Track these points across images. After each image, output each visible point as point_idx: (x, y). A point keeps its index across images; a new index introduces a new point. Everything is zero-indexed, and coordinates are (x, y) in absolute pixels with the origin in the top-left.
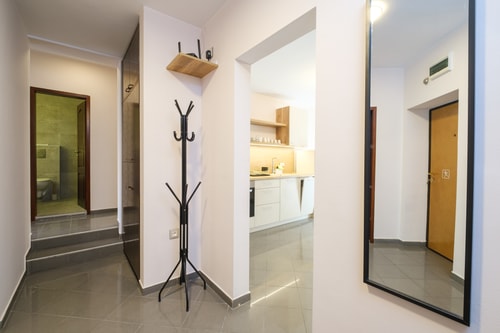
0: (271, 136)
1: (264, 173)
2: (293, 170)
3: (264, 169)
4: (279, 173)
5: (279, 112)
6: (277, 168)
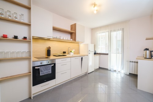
0: (67, 37)
1: (64, 54)
2: (79, 53)
3: (64, 52)
4: (72, 54)
5: (72, 26)
6: (71, 52)
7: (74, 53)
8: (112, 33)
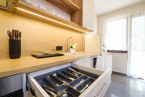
2: (83, 49)
3: (59, 48)
4: (73, 52)
6: (72, 47)
7: (77, 51)
8: (133, 19)
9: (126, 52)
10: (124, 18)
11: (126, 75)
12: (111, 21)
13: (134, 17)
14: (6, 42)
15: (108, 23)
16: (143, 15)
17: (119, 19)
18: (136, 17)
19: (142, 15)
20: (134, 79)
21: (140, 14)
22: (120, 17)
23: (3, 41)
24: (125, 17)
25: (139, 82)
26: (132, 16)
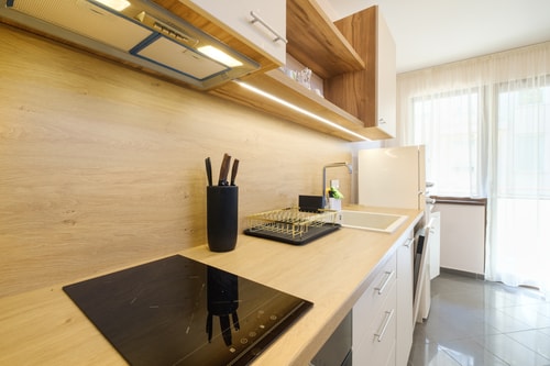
2: (350, 198)
6: (332, 194)
9: (482, 202)
10: (474, 90)
11: (481, 277)
12: (429, 97)
13: (506, 90)
14: (188, 194)
15: (418, 105)
16: (536, 84)
17: (457, 93)
18: (512, 89)
19: (530, 86)
20: (508, 290)
21: (524, 80)
22: (460, 85)
23: (182, 193)
24: (477, 88)
25: (524, 298)
26: (499, 86)
